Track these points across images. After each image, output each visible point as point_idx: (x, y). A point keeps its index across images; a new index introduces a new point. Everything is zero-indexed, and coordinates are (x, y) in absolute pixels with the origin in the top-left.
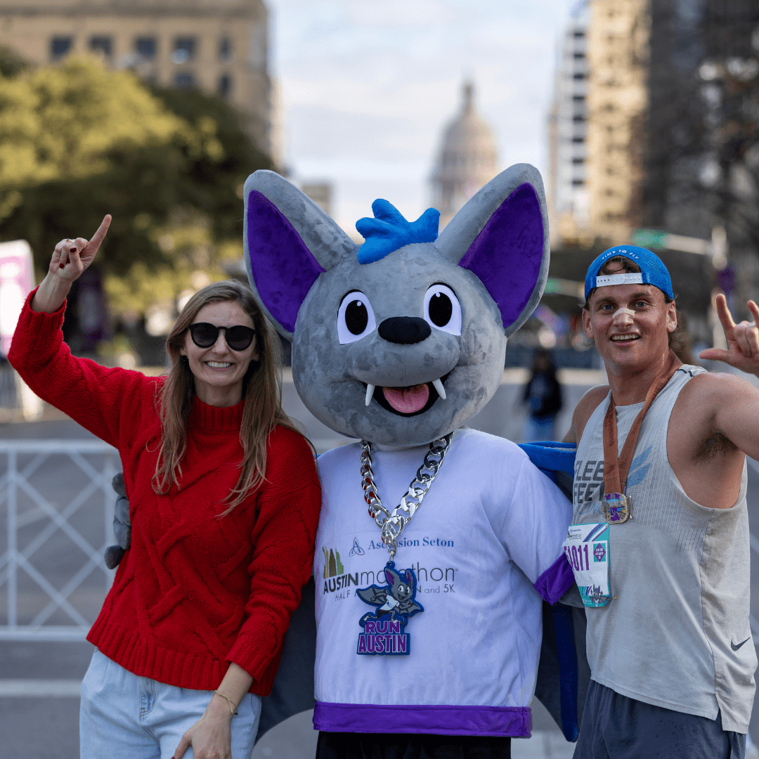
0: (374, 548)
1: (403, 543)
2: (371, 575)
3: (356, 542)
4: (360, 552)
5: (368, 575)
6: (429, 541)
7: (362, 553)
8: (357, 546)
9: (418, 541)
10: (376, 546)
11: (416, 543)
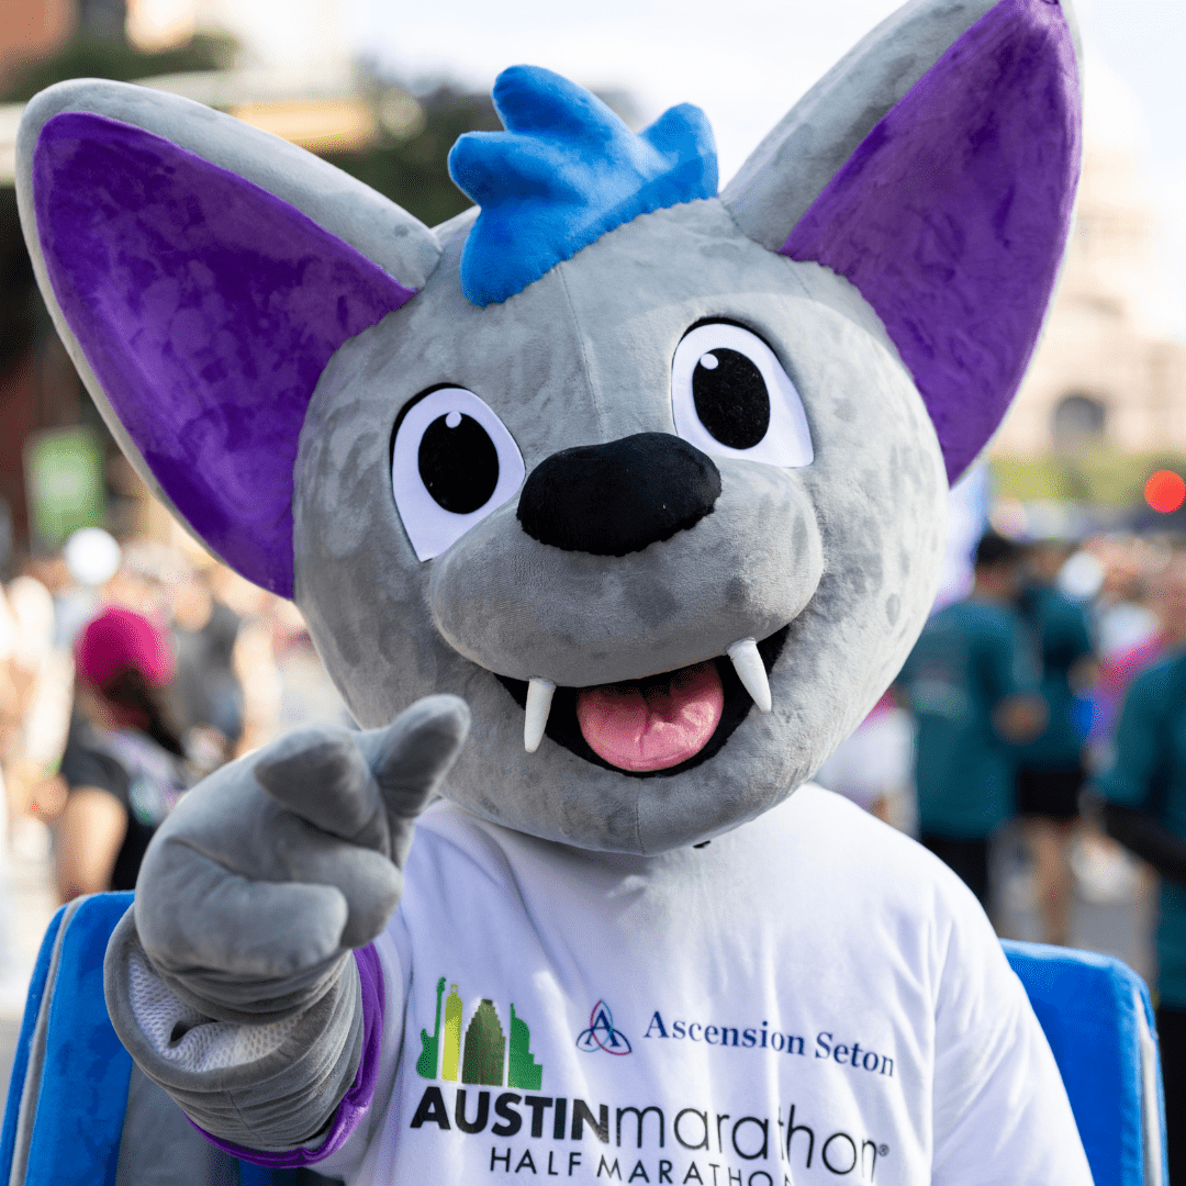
0: (664, 1034)
1: (759, 1037)
2: (652, 1118)
3: (602, 1015)
4: (615, 1043)
5: (640, 1116)
6: (832, 1046)
7: (624, 1048)
8: (607, 1027)
9: (801, 1041)
10: (670, 1030)
11: (796, 1044)
